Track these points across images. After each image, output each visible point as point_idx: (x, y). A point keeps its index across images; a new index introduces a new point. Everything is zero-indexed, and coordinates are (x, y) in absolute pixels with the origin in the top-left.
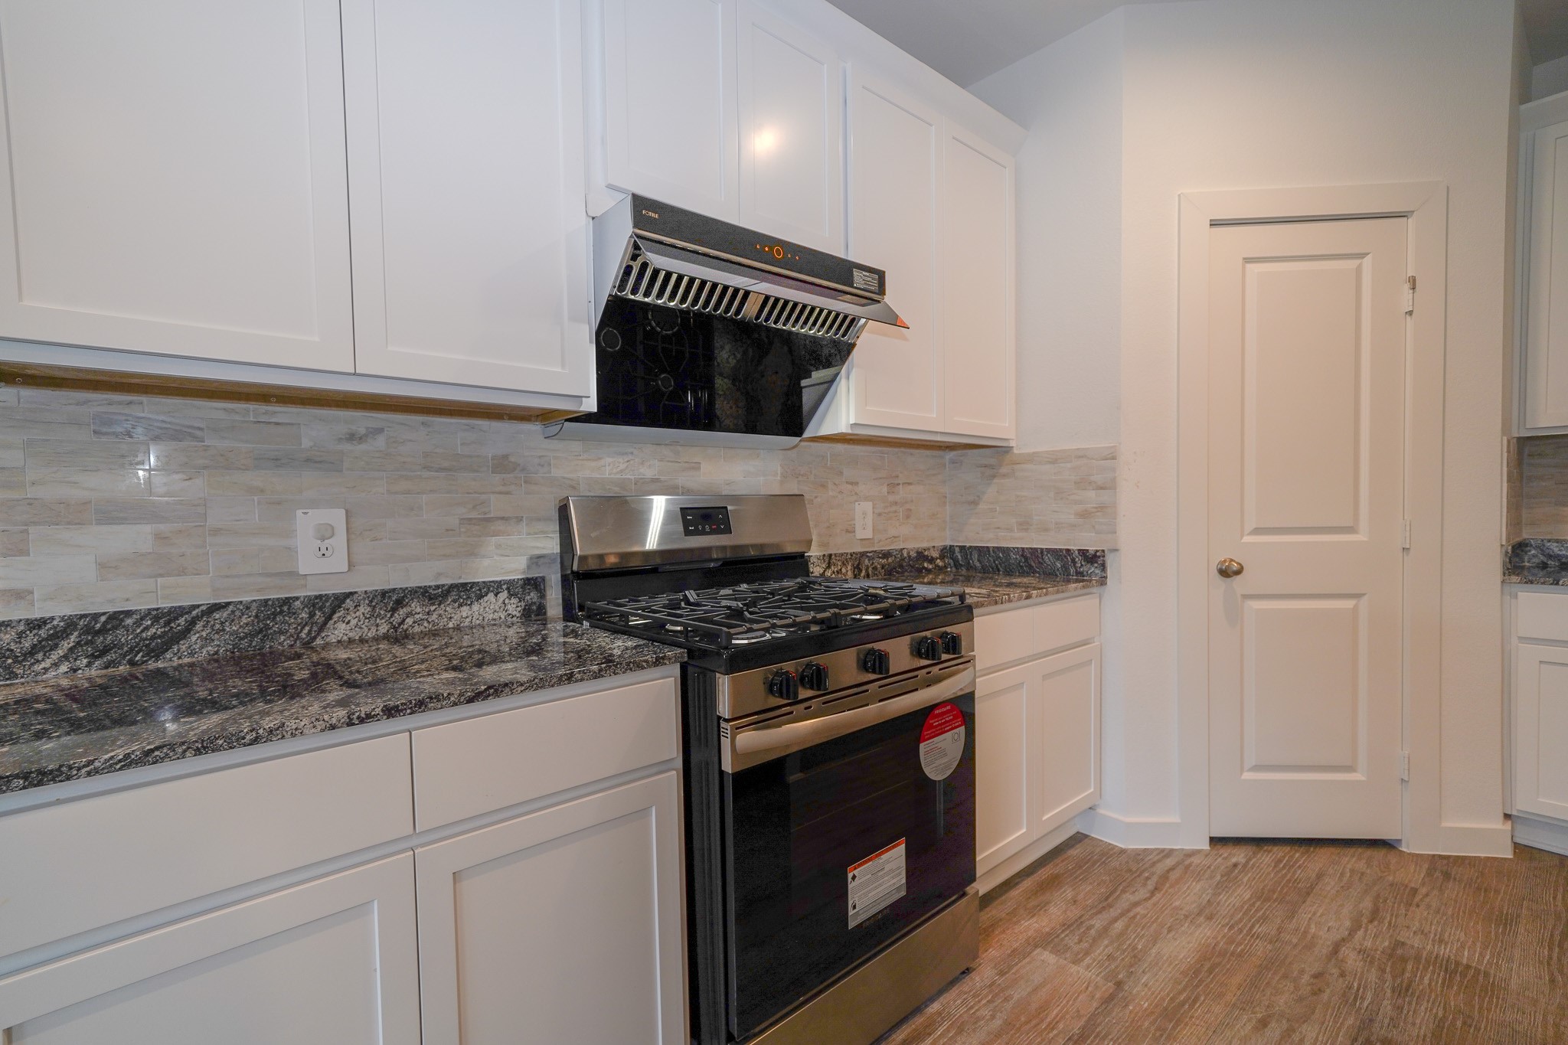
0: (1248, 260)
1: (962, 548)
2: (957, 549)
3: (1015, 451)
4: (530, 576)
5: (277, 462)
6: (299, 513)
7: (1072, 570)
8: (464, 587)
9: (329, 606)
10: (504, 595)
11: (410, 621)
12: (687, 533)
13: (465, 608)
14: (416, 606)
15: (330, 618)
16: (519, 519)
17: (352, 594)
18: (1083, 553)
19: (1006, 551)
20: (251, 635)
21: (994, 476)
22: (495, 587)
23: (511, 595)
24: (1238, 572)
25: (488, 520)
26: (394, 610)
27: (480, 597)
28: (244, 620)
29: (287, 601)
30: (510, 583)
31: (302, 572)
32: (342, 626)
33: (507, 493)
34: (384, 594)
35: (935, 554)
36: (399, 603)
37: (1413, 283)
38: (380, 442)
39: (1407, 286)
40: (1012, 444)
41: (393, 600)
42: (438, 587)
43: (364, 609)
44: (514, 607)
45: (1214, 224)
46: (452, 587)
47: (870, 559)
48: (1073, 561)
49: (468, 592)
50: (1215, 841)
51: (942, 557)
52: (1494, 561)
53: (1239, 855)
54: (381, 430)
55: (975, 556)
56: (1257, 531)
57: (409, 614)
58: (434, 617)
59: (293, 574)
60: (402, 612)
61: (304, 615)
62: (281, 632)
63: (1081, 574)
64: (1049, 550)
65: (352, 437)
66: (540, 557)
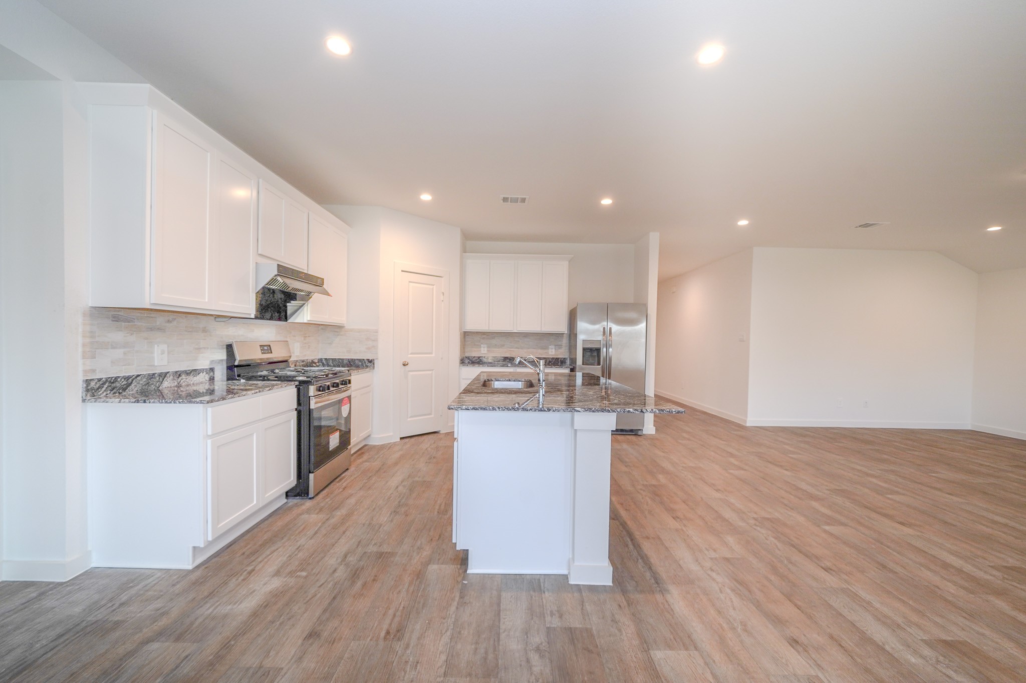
0: (410, 282)
1: (326, 359)
2: (323, 360)
3: (346, 327)
4: (211, 367)
5: (151, 329)
6: (156, 346)
7: (364, 365)
8: (195, 370)
9: (163, 376)
10: (205, 373)
11: (182, 381)
12: (262, 353)
13: (195, 377)
14: (183, 376)
15: (163, 380)
16: (208, 348)
17: (168, 372)
18: (368, 360)
19: (343, 360)
20: (145, 385)
21: (338, 335)
22: (201, 371)
23: (207, 373)
24: (407, 365)
25: (200, 349)
26: (178, 378)
27: (199, 374)
28: (144, 380)
29: (154, 374)
30: (206, 369)
31: (156, 365)
32: (166, 382)
33: (205, 339)
34: (176, 372)
35: (316, 361)
36: (180, 375)
37: (443, 293)
38: (175, 323)
39: (442, 295)
40: (345, 325)
41: (178, 374)
42: (189, 370)
43: (172, 377)
44: (207, 377)
45: (402, 271)
46: (193, 370)
47: (299, 362)
48: (365, 362)
49: (195, 372)
50: (401, 438)
51: (318, 362)
52: (458, 361)
53: (407, 440)
54: (175, 319)
55: (331, 361)
56: (412, 354)
57: (182, 379)
58: (187, 380)
59: (153, 366)
60: (180, 378)
61: (158, 379)
62: (152, 384)
63: (367, 366)
64: (357, 359)
65: (169, 321)
66: (213, 361)
